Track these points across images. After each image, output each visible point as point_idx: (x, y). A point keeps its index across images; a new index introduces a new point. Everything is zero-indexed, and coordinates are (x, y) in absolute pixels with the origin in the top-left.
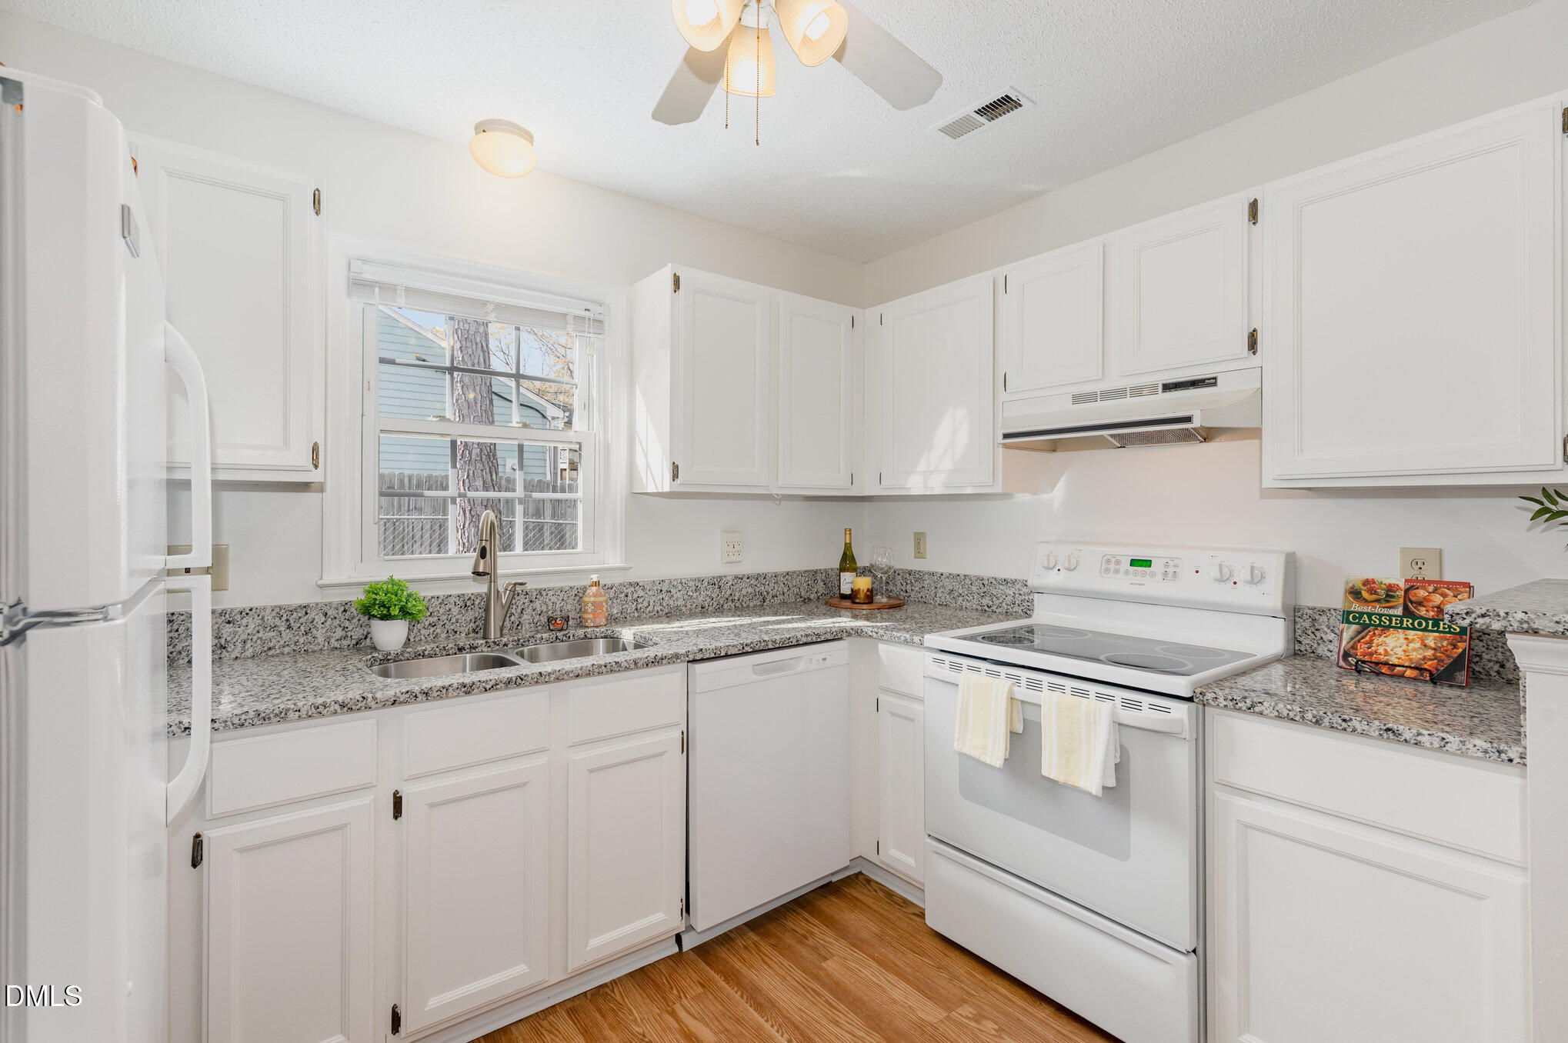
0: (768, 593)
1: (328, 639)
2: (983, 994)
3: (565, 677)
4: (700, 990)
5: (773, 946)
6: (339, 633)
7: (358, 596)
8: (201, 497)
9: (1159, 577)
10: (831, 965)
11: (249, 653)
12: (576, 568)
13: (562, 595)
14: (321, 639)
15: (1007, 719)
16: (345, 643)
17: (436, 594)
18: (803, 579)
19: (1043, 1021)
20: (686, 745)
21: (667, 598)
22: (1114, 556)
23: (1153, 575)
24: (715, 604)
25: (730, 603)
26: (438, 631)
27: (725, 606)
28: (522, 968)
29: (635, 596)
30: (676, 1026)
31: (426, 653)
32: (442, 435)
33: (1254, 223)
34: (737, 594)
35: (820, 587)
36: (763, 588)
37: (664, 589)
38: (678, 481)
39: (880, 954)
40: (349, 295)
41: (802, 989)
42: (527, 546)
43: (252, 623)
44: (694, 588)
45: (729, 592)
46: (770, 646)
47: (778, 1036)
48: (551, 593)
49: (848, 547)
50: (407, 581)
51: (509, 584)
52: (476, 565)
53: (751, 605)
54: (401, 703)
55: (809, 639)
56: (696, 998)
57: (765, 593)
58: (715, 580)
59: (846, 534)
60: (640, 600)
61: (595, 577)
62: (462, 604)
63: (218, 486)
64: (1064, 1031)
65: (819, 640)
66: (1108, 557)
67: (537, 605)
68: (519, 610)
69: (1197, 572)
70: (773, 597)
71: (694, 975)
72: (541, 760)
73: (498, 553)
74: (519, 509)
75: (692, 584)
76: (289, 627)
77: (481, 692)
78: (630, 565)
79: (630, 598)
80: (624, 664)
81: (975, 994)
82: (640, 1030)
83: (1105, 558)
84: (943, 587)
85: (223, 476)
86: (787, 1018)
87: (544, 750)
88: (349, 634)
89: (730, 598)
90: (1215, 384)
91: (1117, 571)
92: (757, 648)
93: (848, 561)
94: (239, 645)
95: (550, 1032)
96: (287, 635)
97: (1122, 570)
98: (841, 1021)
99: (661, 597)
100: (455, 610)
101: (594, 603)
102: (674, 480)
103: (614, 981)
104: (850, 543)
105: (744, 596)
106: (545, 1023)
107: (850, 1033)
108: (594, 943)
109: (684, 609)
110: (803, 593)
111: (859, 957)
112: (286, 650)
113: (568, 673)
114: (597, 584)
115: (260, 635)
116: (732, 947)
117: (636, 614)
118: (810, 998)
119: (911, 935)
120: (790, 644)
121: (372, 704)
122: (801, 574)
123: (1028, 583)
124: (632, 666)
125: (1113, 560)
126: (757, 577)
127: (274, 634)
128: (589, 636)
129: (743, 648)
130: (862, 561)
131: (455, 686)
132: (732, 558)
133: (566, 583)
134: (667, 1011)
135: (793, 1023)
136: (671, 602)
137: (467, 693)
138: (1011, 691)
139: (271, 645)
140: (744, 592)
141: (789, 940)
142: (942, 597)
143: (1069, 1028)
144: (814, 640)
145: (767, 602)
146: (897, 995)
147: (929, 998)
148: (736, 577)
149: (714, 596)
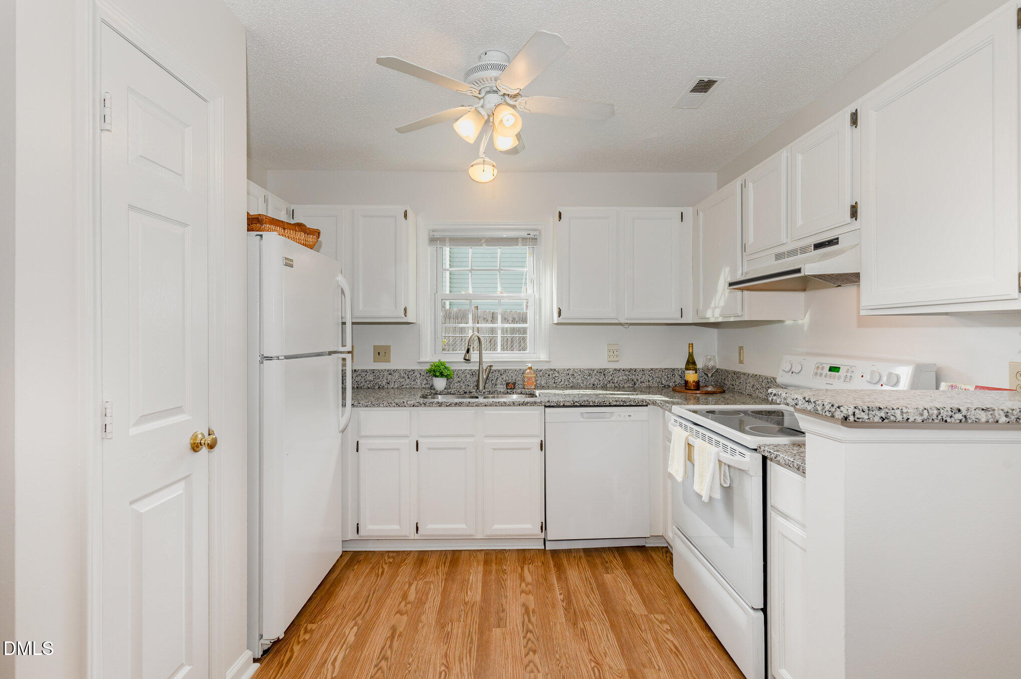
0: (637, 380)
1: (421, 384)
2: (678, 615)
3: (480, 405)
4: (540, 564)
5: (588, 561)
6: (425, 382)
7: (428, 367)
8: (349, 326)
9: (842, 379)
10: (608, 578)
11: (396, 387)
12: (522, 360)
13: (516, 373)
14: (419, 384)
15: (686, 454)
16: (427, 386)
17: (460, 368)
18: (664, 374)
19: (701, 637)
20: (542, 446)
21: (572, 378)
22: (821, 364)
23: (839, 378)
24: (602, 383)
25: (612, 384)
26: (462, 384)
27: (608, 385)
28: (464, 526)
29: (554, 376)
30: (520, 572)
31: (452, 393)
32: (467, 300)
33: (856, 127)
34: (616, 379)
35: (678, 380)
36: (634, 377)
37: (570, 373)
38: (561, 317)
39: (639, 581)
40: (429, 245)
41: (585, 579)
42: (503, 349)
43: (397, 375)
44: (588, 374)
45: (610, 378)
46: (591, 404)
47: (558, 590)
48: (510, 371)
49: (691, 355)
50: (447, 362)
51: (488, 366)
52: (465, 356)
53: (626, 386)
54: (416, 406)
55: (618, 403)
56: (537, 567)
57: (635, 380)
58: (601, 370)
59: (689, 347)
60: (556, 378)
61: (530, 365)
62: (471, 373)
63: (353, 323)
64: (708, 645)
65: (625, 404)
66: (819, 364)
67: (504, 376)
68: (496, 378)
69: (862, 376)
70: (641, 383)
71: (543, 559)
72: (472, 440)
73: (483, 352)
74: (499, 332)
75: (586, 372)
76: (408, 378)
77: (445, 406)
78: (550, 360)
79: (551, 376)
80: (508, 403)
81: (673, 612)
82: (505, 568)
83: (817, 365)
84: (749, 383)
85: (354, 321)
86: (567, 586)
87: (473, 436)
88: (428, 382)
89: (612, 381)
90: (837, 243)
91: (821, 375)
92: (583, 404)
93: (691, 363)
94: (393, 383)
95: (474, 557)
96: (408, 381)
97: (824, 374)
98: (591, 596)
99: (568, 377)
100: (468, 376)
101: (528, 378)
102: (559, 317)
103: (510, 550)
104: (692, 352)
105: (621, 381)
106: (474, 554)
107: (590, 602)
108: (495, 527)
109: (582, 385)
110: (664, 382)
111: (626, 578)
112: (408, 386)
113: (481, 404)
114: (530, 368)
115: (399, 380)
116: (569, 555)
117: (554, 385)
118: (586, 584)
119: (666, 580)
120: (605, 404)
121: (406, 405)
122: (662, 370)
123: (777, 381)
124: (512, 404)
125: (821, 366)
126: (630, 370)
127: (403, 380)
128: (523, 393)
129: (574, 403)
130: (700, 365)
131: (435, 402)
132: (612, 359)
133: (518, 368)
134: (521, 566)
135: (568, 589)
136: (575, 381)
137: (440, 406)
138: (687, 439)
139: (403, 384)
140: (621, 378)
141: (598, 561)
142: (749, 390)
143: (713, 645)
144: (622, 404)
145: (637, 385)
146: (629, 598)
147: (645, 605)
148: (615, 370)
149: (601, 379)
